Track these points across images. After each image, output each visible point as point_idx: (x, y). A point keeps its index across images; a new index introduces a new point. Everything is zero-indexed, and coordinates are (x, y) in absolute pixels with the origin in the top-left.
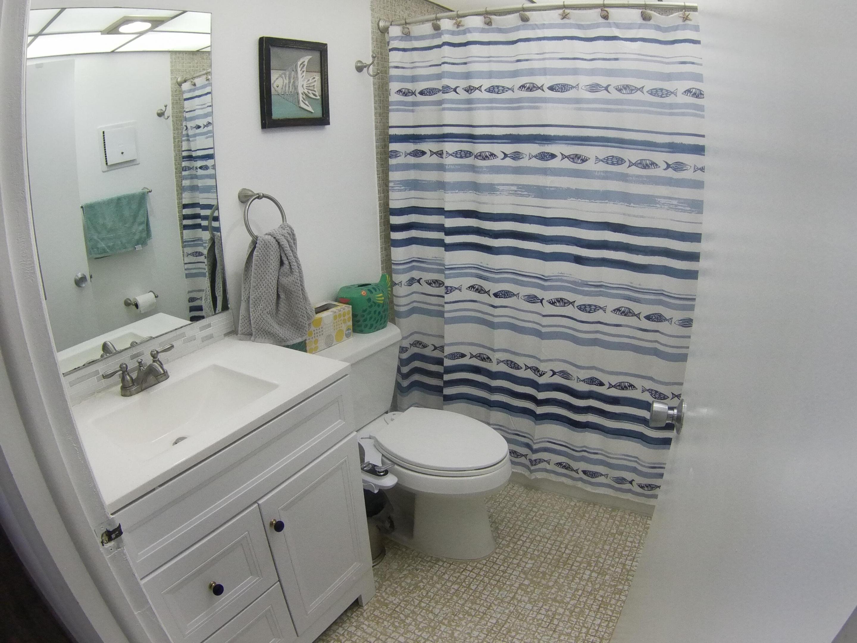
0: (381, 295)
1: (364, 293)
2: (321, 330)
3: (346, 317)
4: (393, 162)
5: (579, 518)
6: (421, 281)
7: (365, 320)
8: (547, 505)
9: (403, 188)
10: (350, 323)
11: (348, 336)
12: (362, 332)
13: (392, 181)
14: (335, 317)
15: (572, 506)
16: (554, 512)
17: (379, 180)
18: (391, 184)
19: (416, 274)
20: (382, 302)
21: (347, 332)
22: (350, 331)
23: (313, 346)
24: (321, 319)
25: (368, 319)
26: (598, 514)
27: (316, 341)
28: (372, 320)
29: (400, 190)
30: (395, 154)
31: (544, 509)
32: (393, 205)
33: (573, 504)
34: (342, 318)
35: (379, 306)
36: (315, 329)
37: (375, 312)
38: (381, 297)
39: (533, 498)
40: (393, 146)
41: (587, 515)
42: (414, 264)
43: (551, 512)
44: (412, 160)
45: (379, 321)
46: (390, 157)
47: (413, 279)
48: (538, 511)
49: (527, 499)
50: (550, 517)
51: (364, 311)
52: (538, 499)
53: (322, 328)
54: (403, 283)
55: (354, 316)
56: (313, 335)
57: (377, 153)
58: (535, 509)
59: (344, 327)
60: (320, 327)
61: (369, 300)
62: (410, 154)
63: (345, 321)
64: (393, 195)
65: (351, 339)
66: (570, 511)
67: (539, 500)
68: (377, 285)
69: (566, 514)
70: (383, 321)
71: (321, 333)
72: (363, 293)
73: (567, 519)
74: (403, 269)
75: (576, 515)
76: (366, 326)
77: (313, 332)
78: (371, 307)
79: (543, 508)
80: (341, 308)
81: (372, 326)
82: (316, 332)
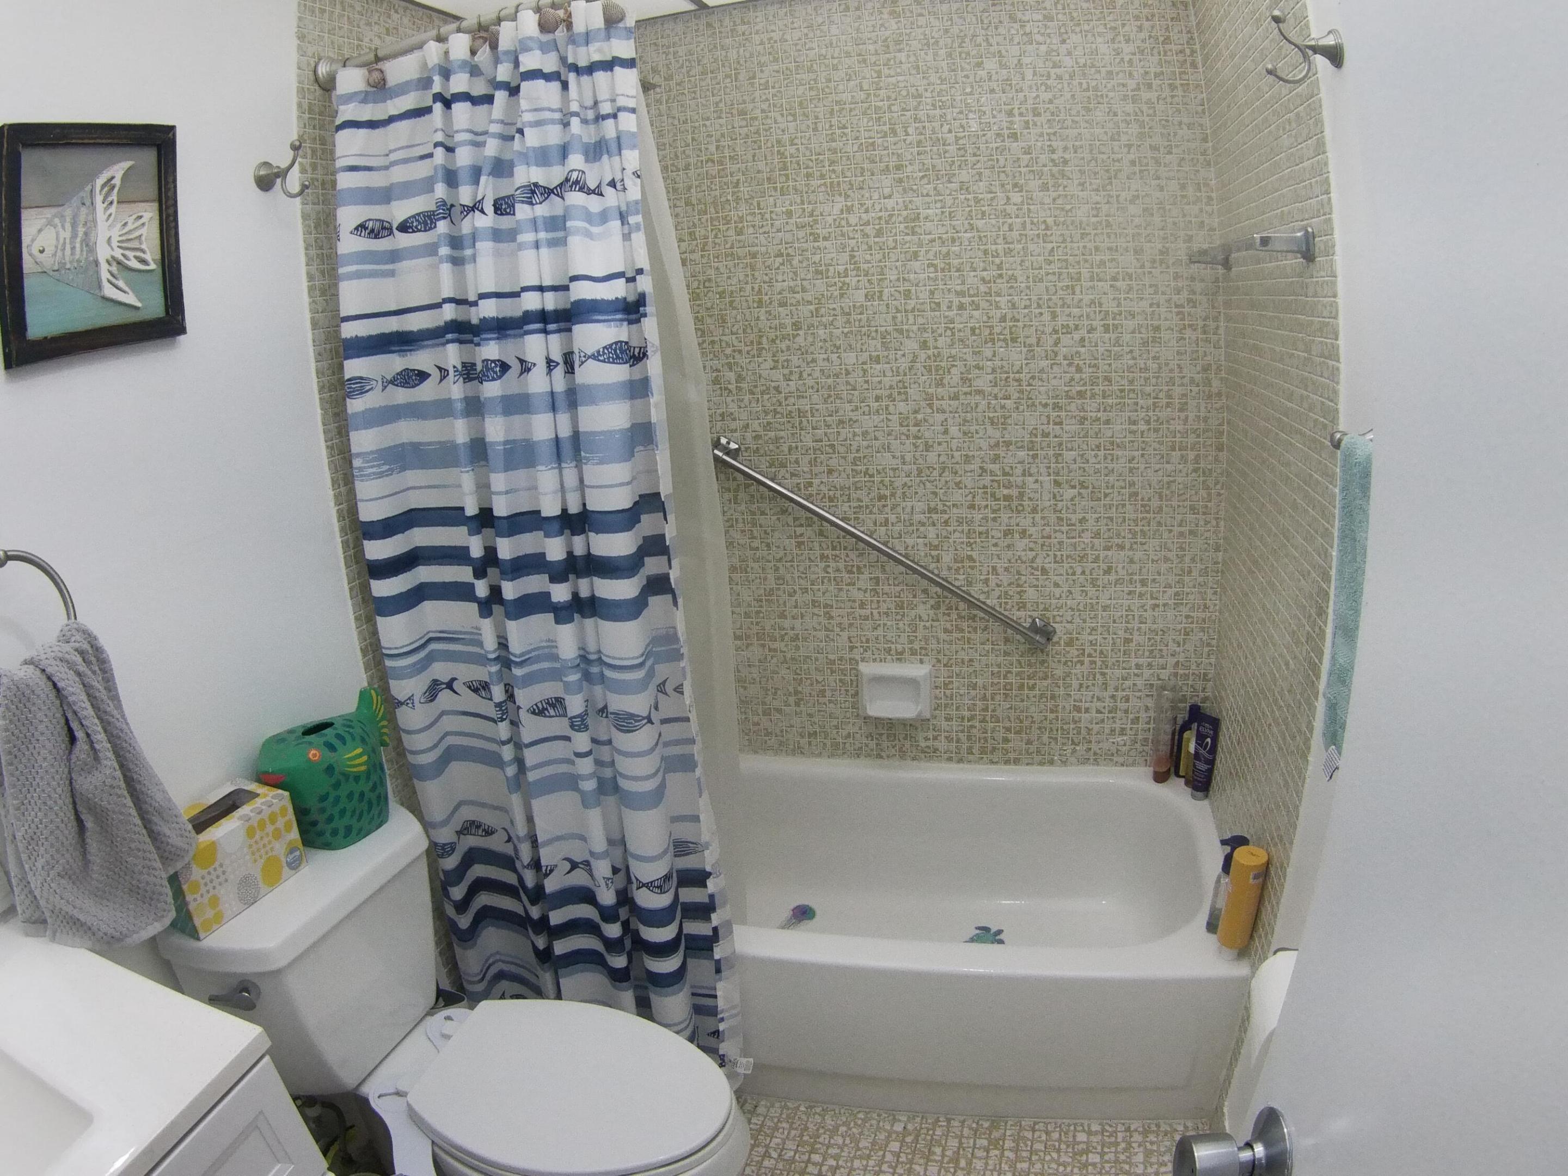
0: (359, 751)
1: (315, 755)
2: (220, 870)
3: (280, 823)
4: (356, 405)
5: (922, 1161)
6: (456, 685)
7: (330, 819)
8: (840, 1141)
9: (386, 467)
10: (295, 834)
11: (295, 865)
12: (328, 846)
13: (358, 455)
14: (250, 832)
15: (897, 1133)
16: (861, 1158)
17: (331, 455)
18: (357, 463)
19: (441, 671)
20: (363, 768)
21: (291, 857)
22: (298, 853)
23: (210, 913)
24: (213, 846)
25: (337, 817)
26: (961, 1143)
27: (215, 901)
28: (348, 814)
29: (380, 475)
30: (360, 386)
31: (838, 1151)
32: (370, 512)
33: (899, 1127)
34: (270, 828)
35: (357, 778)
36: (204, 872)
37: (350, 796)
38: (360, 755)
39: (806, 1129)
40: (355, 367)
41: (938, 1150)
42: (434, 646)
43: (855, 1157)
44: (402, 396)
45: (365, 813)
46: (349, 395)
47: (435, 682)
48: (825, 1159)
49: (793, 1133)
50: (855, 1170)
51: (323, 798)
52: (818, 1130)
53: (221, 866)
54: (416, 699)
55: (301, 813)
56: (203, 890)
57: (321, 389)
58: (816, 1158)
59: (280, 848)
60: (217, 864)
61: (330, 769)
62: (393, 382)
63: (278, 835)
64: (365, 489)
65: (305, 870)
66: (894, 1146)
67: (821, 1131)
68: (348, 722)
69: (889, 1157)
70: (375, 811)
71: (222, 878)
72: (313, 754)
73: (895, 1168)
74: (414, 664)
75: (914, 1153)
76: (335, 832)
77: (202, 882)
78: (337, 785)
79: (832, 1151)
80: (262, 804)
81: (349, 830)
82: (208, 878)
